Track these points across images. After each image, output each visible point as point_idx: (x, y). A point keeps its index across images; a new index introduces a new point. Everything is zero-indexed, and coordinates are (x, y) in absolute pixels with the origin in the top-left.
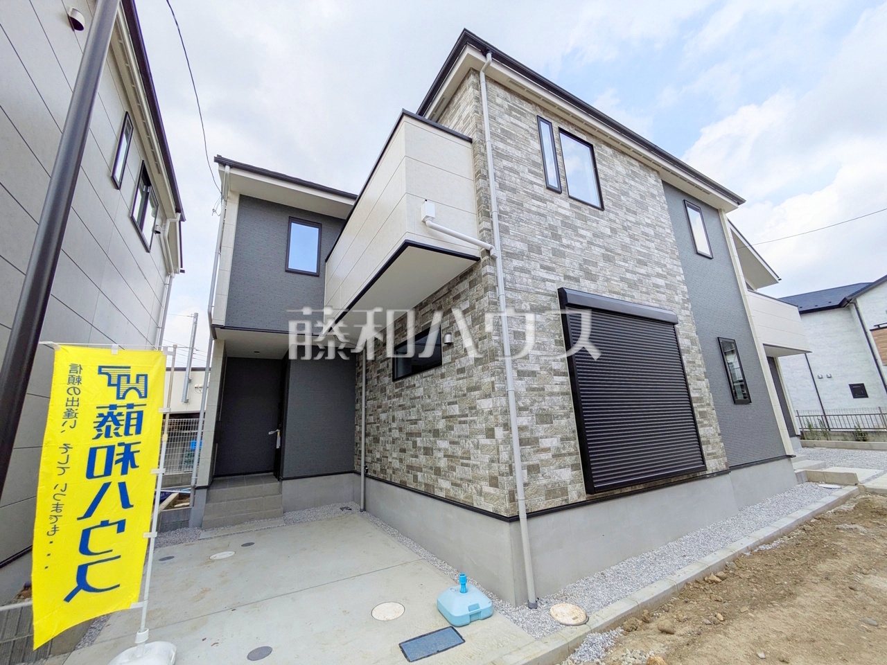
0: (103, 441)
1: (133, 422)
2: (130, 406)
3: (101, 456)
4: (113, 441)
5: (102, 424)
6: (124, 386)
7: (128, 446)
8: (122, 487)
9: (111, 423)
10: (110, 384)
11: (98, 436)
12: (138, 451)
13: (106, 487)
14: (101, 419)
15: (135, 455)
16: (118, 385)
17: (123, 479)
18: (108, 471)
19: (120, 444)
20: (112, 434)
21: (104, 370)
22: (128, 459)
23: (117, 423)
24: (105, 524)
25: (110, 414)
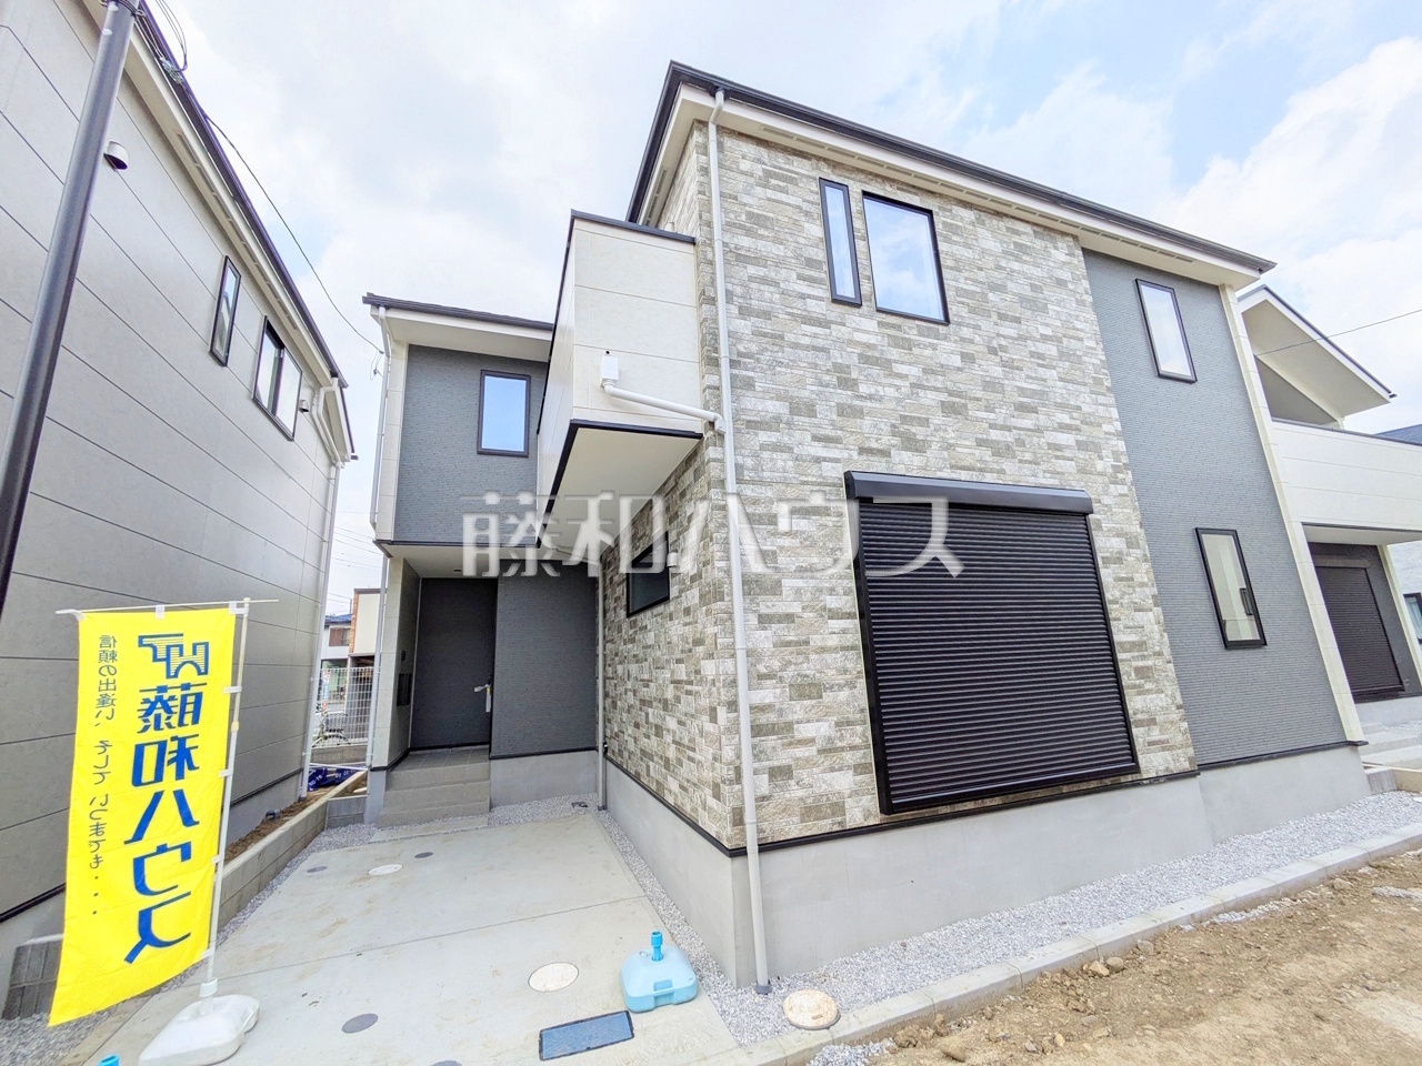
0: (153, 735)
1: (190, 708)
2: (186, 687)
3: (150, 756)
4: (165, 734)
5: (148, 712)
6: (176, 660)
7: (182, 741)
8: (180, 796)
9: (162, 711)
10: (155, 659)
11: (145, 729)
12: (196, 747)
13: (157, 797)
14: (147, 706)
15: (192, 751)
16: (167, 659)
17: (179, 785)
18: (159, 777)
19: (173, 739)
20: (163, 725)
21: (146, 641)
22: (184, 759)
23: (168, 710)
24: (162, 849)
25: (159, 699)
